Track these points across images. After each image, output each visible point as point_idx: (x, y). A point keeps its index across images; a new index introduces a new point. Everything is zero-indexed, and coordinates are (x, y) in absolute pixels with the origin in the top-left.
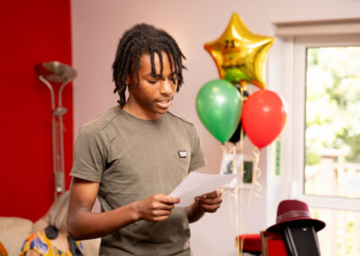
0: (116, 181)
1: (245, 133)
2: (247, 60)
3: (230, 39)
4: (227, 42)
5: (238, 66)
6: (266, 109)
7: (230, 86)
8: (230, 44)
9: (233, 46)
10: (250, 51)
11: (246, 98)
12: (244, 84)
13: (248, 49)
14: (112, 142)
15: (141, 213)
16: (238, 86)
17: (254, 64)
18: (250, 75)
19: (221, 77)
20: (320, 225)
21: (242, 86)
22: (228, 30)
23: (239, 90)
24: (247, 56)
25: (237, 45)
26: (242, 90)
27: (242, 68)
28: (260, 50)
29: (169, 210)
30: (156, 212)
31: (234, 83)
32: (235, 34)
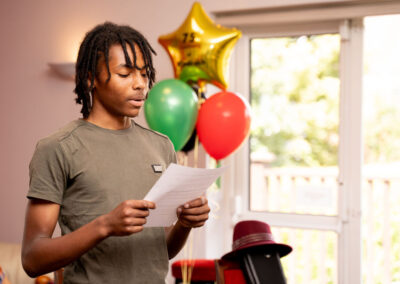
0: (81, 200)
1: (200, 141)
2: (209, 57)
3: (190, 32)
4: (186, 35)
5: (197, 64)
6: (226, 114)
7: (185, 87)
8: (189, 38)
9: (192, 41)
10: (212, 47)
11: (203, 101)
12: (202, 84)
13: (210, 44)
14: (73, 154)
15: (111, 225)
16: (195, 86)
17: (216, 61)
18: (211, 74)
19: (176, 76)
20: (285, 250)
21: (200, 86)
22: (187, 22)
23: (196, 91)
24: (208, 52)
25: (197, 40)
26: (200, 91)
27: (203, 66)
28: (224, 45)
29: (143, 217)
30: (128, 220)
31: (190, 83)
32: (195, 27)
